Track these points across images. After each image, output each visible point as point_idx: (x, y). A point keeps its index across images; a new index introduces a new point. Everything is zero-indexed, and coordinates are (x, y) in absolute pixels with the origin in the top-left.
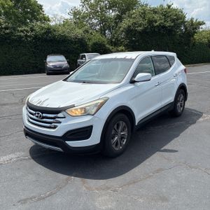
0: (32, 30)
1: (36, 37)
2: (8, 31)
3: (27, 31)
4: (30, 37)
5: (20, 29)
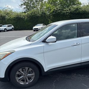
0: (70, 10)
1: (71, 13)
2: (59, 11)
3: (67, 10)
4: (68, 13)
5: (65, 10)
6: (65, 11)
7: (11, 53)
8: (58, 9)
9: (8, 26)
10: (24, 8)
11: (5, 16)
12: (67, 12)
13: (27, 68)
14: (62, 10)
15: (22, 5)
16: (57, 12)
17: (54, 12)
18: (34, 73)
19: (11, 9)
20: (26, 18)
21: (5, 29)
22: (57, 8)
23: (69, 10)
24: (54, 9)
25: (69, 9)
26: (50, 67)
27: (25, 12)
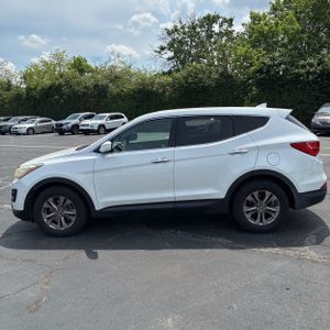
0: (320, 62)
1: (323, 74)
3: (311, 65)
6: (303, 67)
7: (38, 167)
8: (276, 63)
10: (169, 59)
11: (107, 87)
12: (308, 73)
13: (62, 198)
14: (292, 66)
15: (162, 48)
16: (272, 73)
17: (260, 71)
18: (75, 209)
19: (128, 64)
20: (167, 93)
21: (101, 126)
22: (273, 59)
23: (318, 65)
25: (320, 60)
26: (106, 202)
27: (170, 72)
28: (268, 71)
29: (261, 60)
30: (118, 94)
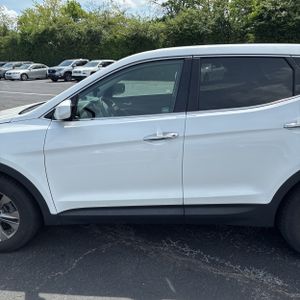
8: (278, 8)
9: (104, 65)
14: (295, 12)
16: (273, 19)
17: (260, 17)
18: (17, 212)
19: (121, 10)
20: (161, 40)
22: (275, 4)
24: (263, 8)
27: (164, 19)
28: (269, 18)
29: (261, 5)
30: (112, 41)
